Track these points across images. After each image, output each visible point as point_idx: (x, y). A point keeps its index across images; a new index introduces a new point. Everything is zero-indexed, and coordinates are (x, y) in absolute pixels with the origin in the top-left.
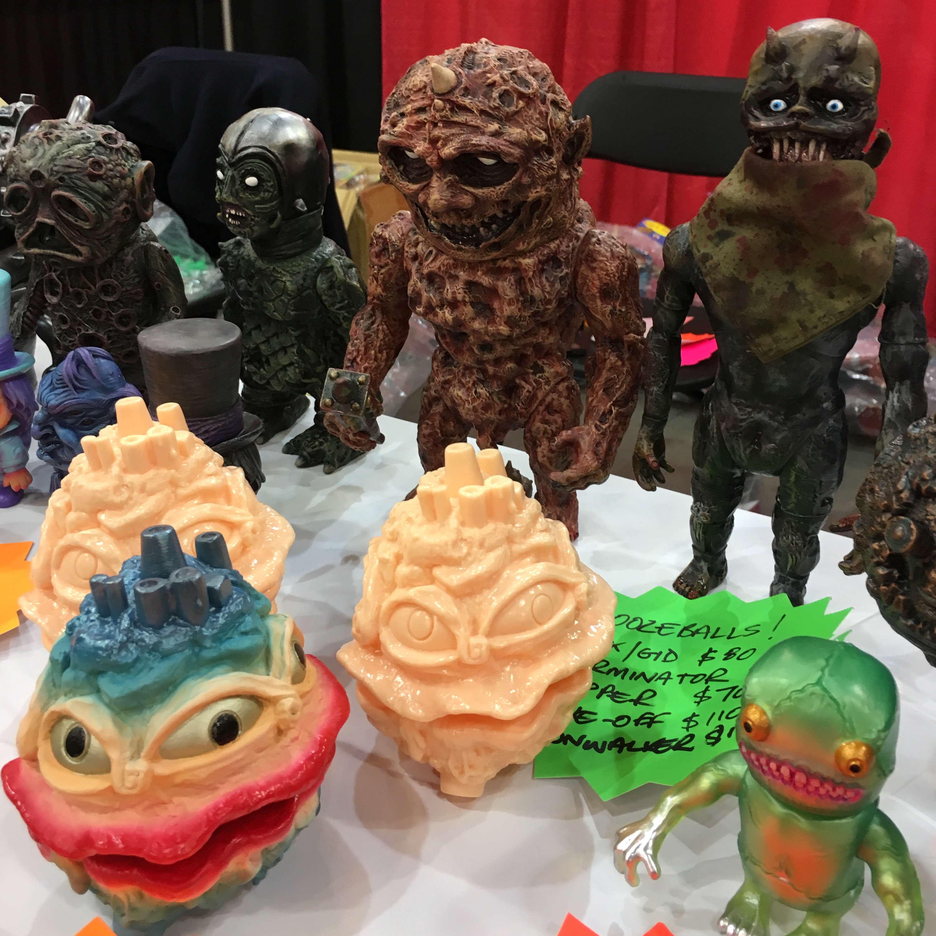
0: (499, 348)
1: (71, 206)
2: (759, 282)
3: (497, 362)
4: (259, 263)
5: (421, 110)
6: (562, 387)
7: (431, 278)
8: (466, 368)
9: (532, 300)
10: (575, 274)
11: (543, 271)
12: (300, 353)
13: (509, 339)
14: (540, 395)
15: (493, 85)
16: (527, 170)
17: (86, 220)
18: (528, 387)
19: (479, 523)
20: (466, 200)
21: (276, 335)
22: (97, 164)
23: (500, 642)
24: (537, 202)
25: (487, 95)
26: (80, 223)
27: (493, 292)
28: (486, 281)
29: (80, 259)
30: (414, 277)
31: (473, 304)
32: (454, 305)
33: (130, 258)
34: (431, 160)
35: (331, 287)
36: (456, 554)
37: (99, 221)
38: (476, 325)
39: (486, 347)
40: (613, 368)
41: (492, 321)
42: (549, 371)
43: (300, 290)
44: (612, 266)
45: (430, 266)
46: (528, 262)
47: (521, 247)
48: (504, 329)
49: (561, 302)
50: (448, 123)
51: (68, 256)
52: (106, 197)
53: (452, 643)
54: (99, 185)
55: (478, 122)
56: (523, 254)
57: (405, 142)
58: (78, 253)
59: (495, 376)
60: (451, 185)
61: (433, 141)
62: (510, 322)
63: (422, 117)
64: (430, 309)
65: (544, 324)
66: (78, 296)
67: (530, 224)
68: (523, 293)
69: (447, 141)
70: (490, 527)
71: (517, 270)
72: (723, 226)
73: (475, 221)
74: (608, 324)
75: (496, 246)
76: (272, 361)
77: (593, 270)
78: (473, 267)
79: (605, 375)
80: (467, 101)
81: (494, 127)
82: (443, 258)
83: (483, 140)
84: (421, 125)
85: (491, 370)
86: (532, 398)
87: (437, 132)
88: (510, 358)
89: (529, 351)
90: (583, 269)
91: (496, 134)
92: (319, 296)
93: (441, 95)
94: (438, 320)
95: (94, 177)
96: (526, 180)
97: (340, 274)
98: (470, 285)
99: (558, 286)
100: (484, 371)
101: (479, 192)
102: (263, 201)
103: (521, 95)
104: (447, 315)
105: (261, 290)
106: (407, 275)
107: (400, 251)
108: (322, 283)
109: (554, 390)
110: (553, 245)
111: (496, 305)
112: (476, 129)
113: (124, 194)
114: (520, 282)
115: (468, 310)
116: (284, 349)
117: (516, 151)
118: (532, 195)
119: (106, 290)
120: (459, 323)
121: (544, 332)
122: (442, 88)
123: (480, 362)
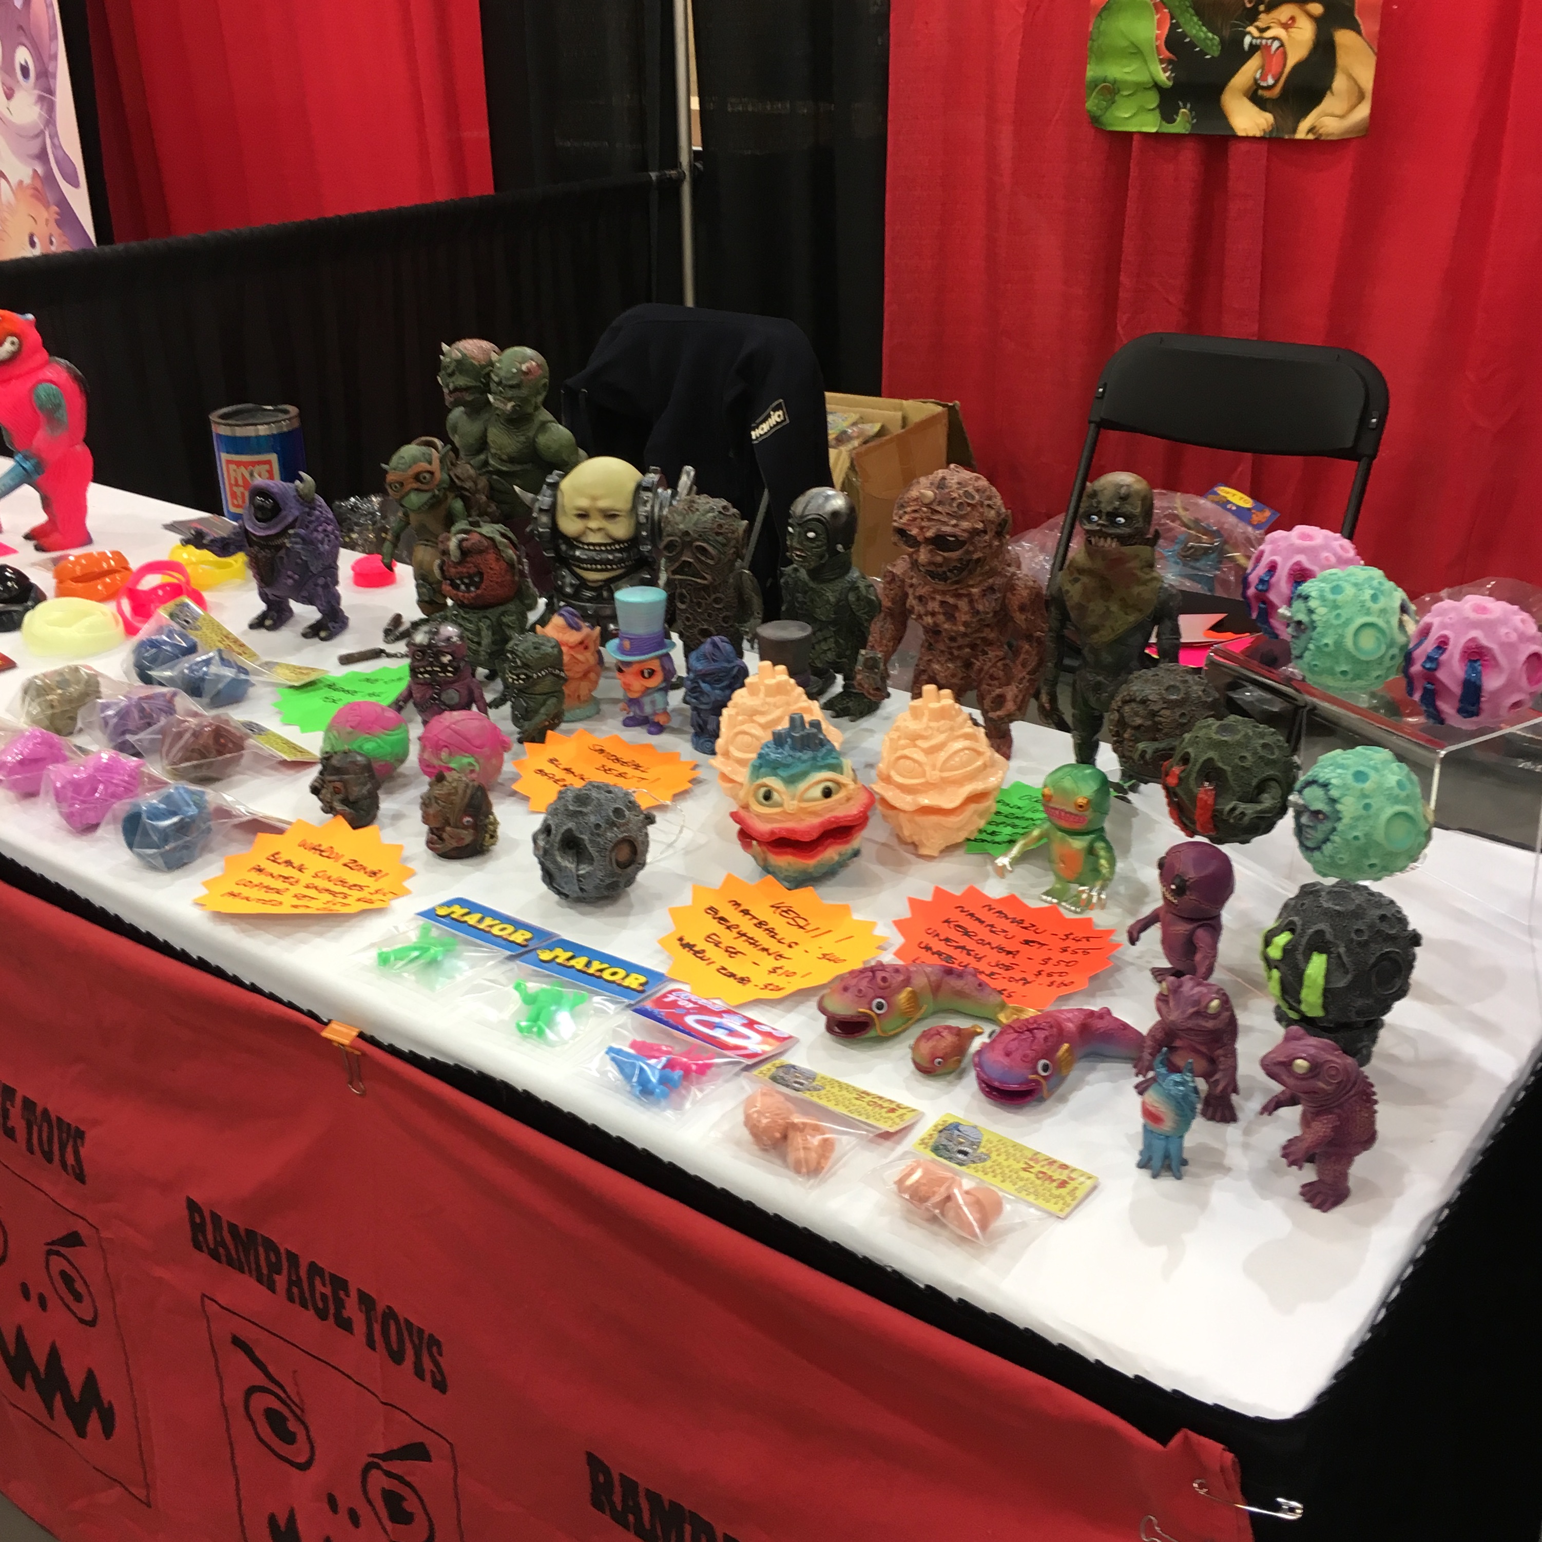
0: (959, 639)
1: (703, 550)
2: (1092, 606)
3: (960, 648)
4: (812, 584)
5: (915, 511)
6: (999, 664)
7: (920, 598)
8: (942, 652)
9: (978, 612)
10: (1004, 597)
11: (984, 595)
12: (836, 642)
13: (965, 635)
14: (986, 668)
15: (954, 499)
16: (972, 544)
17: (712, 559)
18: (978, 664)
19: (937, 720)
20: (939, 559)
21: (820, 630)
22: (720, 526)
23: (946, 774)
24: (979, 560)
25: (951, 505)
26: (709, 561)
27: (956, 607)
28: (951, 600)
29: (705, 582)
30: (911, 597)
31: (944, 614)
32: (933, 614)
33: (731, 580)
34: (920, 538)
35: (858, 599)
36: (925, 734)
37: (720, 559)
38: (946, 626)
39: (953, 639)
40: (1027, 652)
41: (955, 624)
42: (991, 654)
43: (839, 601)
44: (1025, 593)
45: (921, 591)
46: (974, 590)
47: (971, 583)
48: (962, 629)
49: (996, 613)
50: (930, 520)
51: (699, 581)
52: (724, 545)
53: (923, 774)
54: (720, 538)
55: (945, 519)
56: (972, 586)
57: (906, 528)
58: (705, 579)
59: (958, 657)
60: (931, 551)
61: (921, 528)
62: (966, 624)
63: (916, 515)
64: (920, 617)
65: (988, 626)
66: (699, 605)
67: (975, 570)
68: (973, 608)
69: (929, 528)
70: (942, 722)
71: (969, 595)
72: (1076, 575)
73: (944, 569)
74: (1024, 626)
75: (957, 582)
76: (817, 647)
77: (1014, 595)
78: (944, 593)
79: (1022, 656)
80: (939, 509)
81: (954, 522)
82: (927, 587)
83: (947, 529)
84: (915, 519)
85: (956, 653)
86: (981, 670)
87: (923, 524)
88: (967, 646)
89: (979, 642)
90: (1009, 595)
91: (955, 526)
92: (850, 606)
93: (927, 505)
94: (924, 623)
95: (718, 534)
96: (971, 548)
97: (864, 592)
98: (943, 603)
99: (993, 604)
100: (951, 654)
101: (946, 554)
102: (818, 547)
103: (969, 505)
104: (929, 620)
105: (812, 601)
106: (906, 595)
107: (903, 581)
108: (852, 597)
109: (994, 665)
110: (991, 581)
111: (957, 615)
112: (945, 524)
113: (733, 543)
114: (971, 602)
115: (941, 618)
116: (825, 639)
117: (965, 535)
118: (975, 556)
119: (716, 601)
120: (936, 624)
121: (987, 630)
122: (927, 501)
123: (950, 648)
